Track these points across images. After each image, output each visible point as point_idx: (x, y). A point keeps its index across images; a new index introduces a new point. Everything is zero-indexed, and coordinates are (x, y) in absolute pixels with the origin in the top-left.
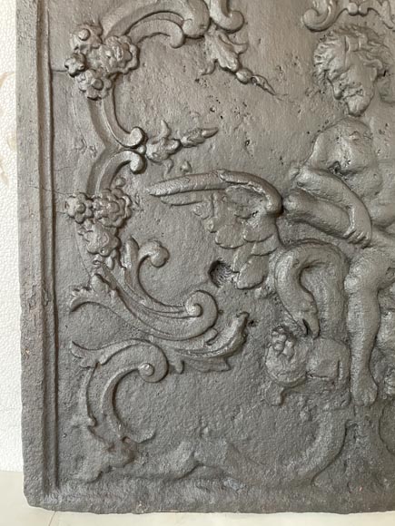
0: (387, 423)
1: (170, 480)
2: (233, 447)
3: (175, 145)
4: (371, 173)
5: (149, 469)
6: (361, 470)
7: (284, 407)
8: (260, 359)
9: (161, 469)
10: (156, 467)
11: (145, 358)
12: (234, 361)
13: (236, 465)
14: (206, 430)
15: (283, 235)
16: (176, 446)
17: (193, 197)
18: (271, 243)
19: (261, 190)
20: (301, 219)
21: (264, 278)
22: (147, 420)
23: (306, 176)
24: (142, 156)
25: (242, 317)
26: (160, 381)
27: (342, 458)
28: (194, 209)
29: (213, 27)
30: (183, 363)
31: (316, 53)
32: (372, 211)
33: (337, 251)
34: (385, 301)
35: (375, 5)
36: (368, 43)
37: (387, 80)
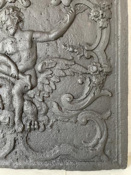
0: (29, 139)
4: (17, 54)
6: (21, 154)
27: (15, 150)
33: (9, 81)
34: (25, 97)
36: (13, 11)
37: (22, 23)
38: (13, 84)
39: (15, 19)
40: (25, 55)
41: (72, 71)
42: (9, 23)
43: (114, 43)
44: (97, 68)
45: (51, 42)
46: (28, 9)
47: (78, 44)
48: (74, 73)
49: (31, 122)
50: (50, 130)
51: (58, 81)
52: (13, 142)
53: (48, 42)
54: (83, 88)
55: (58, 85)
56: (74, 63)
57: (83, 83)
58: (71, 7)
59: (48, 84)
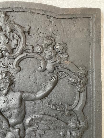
35: (9, 65)
36: (6, 76)
37: (13, 85)
39: (7, 82)
41: (55, 126)
43: (90, 103)
44: (76, 125)
45: (37, 101)
46: (18, 73)
47: (60, 103)
51: (43, 133)
53: (35, 101)
55: (43, 137)
56: (56, 120)
57: (64, 136)
58: (54, 74)
59: (35, 136)
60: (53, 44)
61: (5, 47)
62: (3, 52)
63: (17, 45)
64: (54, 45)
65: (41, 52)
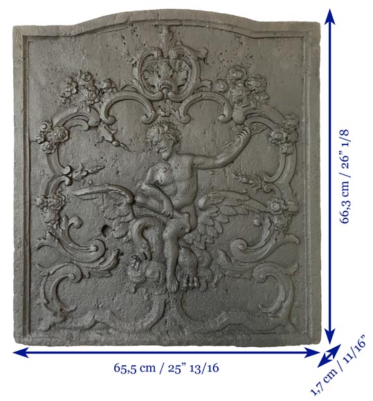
0: (185, 301)
1: (83, 330)
2: (113, 313)
3: (85, 173)
4: (172, 186)
5: (73, 324)
6: (173, 324)
7: (137, 293)
8: (125, 271)
9: (79, 325)
10: (76, 323)
11: (72, 271)
12: (113, 272)
13: (114, 322)
14: (100, 305)
15: (135, 212)
16: (86, 313)
17: (94, 196)
18: (130, 217)
19: (123, 193)
20: (142, 206)
21: (127, 233)
22: (73, 301)
23: (144, 187)
24: (71, 178)
25: (117, 251)
26: (78, 282)
27: (164, 318)
28: (95, 201)
29: (102, 123)
30: (89, 273)
31: (148, 133)
32: (173, 202)
33: (159, 220)
34: (181, 243)
35: (173, 112)
36: (169, 130)
37: (179, 145)
38: (165, 225)
39: (171, 139)
40: (182, 186)
41: (246, 208)
42: (162, 144)
43: (302, 172)
44: (280, 205)
45: (217, 169)
46: (187, 126)
47: (254, 173)
48: (248, 210)
49: (189, 278)
50: (215, 290)
51: (227, 221)
52: (163, 307)
53: (214, 170)
54: (261, 232)
55: (227, 227)
56: (248, 198)
57: (261, 224)
58: (245, 126)
59: (213, 226)
60: (244, 78)
61: (169, 82)
62: (164, 91)
63: (186, 79)
64: (246, 81)
65: (225, 91)
